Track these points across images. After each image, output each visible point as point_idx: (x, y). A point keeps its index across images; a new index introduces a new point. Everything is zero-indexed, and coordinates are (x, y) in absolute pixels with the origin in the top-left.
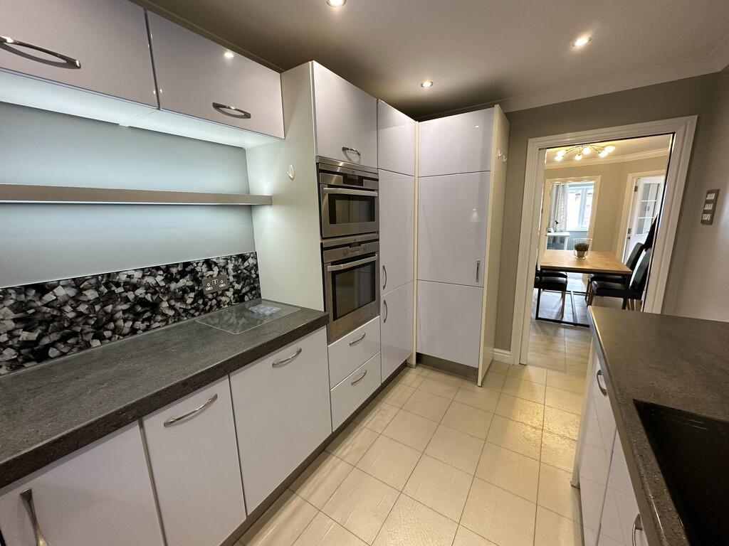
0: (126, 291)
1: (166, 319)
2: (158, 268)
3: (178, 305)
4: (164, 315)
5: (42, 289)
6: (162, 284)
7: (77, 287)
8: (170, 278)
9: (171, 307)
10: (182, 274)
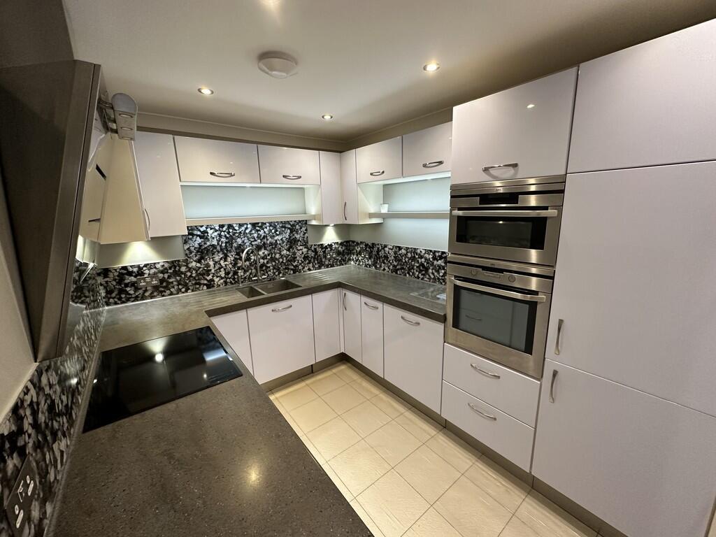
0: (419, 258)
1: (430, 278)
2: (431, 251)
3: (436, 274)
4: (429, 276)
5: (400, 248)
6: (431, 260)
7: (407, 250)
8: (434, 258)
9: (433, 273)
10: (441, 258)
